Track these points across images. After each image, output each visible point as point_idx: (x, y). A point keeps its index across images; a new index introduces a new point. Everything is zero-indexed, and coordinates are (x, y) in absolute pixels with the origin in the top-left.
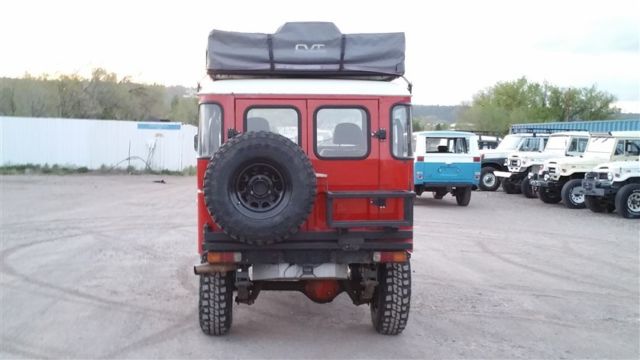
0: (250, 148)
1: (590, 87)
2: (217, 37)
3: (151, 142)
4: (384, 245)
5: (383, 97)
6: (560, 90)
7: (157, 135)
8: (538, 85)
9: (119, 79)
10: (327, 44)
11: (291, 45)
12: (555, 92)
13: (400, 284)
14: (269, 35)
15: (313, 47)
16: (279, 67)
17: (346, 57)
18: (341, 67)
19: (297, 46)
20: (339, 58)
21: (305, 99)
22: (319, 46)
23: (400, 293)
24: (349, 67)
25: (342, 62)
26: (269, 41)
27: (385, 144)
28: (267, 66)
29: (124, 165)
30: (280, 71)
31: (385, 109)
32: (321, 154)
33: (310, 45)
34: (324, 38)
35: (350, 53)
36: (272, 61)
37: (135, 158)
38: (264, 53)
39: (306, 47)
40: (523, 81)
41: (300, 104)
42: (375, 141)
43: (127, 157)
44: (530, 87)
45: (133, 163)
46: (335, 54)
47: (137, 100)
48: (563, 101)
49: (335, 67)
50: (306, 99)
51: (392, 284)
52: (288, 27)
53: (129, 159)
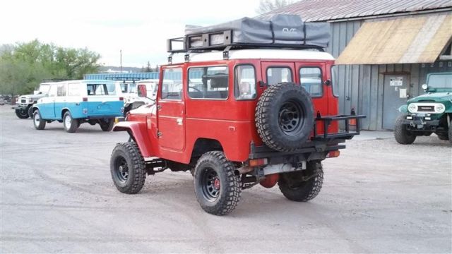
1: (84, 48)
5: (327, 61)
6: (64, 50)
8: (48, 45)
10: (298, 28)
11: (281, 29)
12: (61, 51)
14: (271, 22)
15: (291, 30)
16: (277, 42)
17: (307, 37)
18: (305, 42)
19: (284, 29)
20: (303, 37)
22: (293, 29)
24: (308, 43)
26: (271, 26)
28: (271, 41)
30: (276, 44)
34: (296, 25)
36: (273, 38)
38: (269, 33)
39: (288, 30)
40: (36, 42)
41: (291, 65)
42: (326, 87)
44: (43, 47)
46: (301, 35)
48: (66, 58)
49: (302, 43)
50: (294, 62)
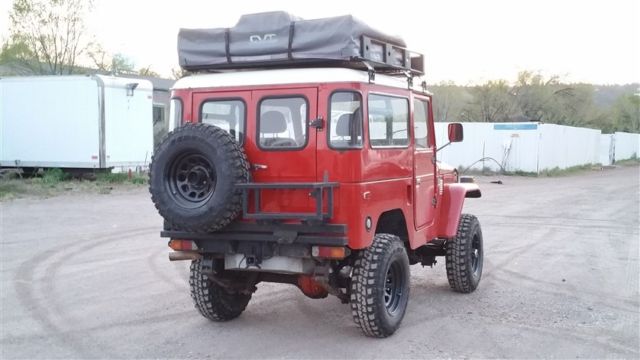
0: (180, 139)
2: (185, 35)
3: (507, 142)
4: (323, 240)
5: (322, 84)
7: (514, 136)
9: (545, 80)
10: (278, 33)
11: (245, 37)
13: (365, 283)
14: (228, 29)
15: (266, 37)
16: (235, 59)
17: (294, 45)
18: (290, 55)
19: (251, 38)
20: (287, 47)
21: (250, 90)
22: (270, 36)
23: (364, 293)
24: (297, 56)
25: (290, 50)
26: (227, 36)
27: (322, 134)
28: (224, 60)
29: (480, 166)
31: (324, 96)
32: (262, 145)
33: (262, 37)
34: (275, 28)
35: (298, 41)
36: (229, 55)
37: (489, 159)
38: (221, 47)
39: (259, 38)
41: (246, 95)
42: (313, 131)
43: (481, 157)
45: (488, 164)
46: (283, 42)
47: (561, 101)
49: (284, 56)
51: (357, 282)
52: (244, 20)
53: (482, 160)
